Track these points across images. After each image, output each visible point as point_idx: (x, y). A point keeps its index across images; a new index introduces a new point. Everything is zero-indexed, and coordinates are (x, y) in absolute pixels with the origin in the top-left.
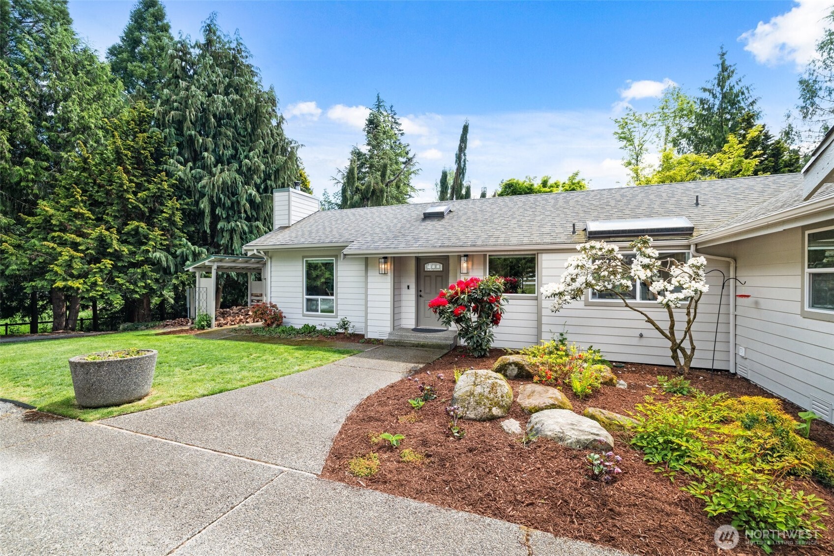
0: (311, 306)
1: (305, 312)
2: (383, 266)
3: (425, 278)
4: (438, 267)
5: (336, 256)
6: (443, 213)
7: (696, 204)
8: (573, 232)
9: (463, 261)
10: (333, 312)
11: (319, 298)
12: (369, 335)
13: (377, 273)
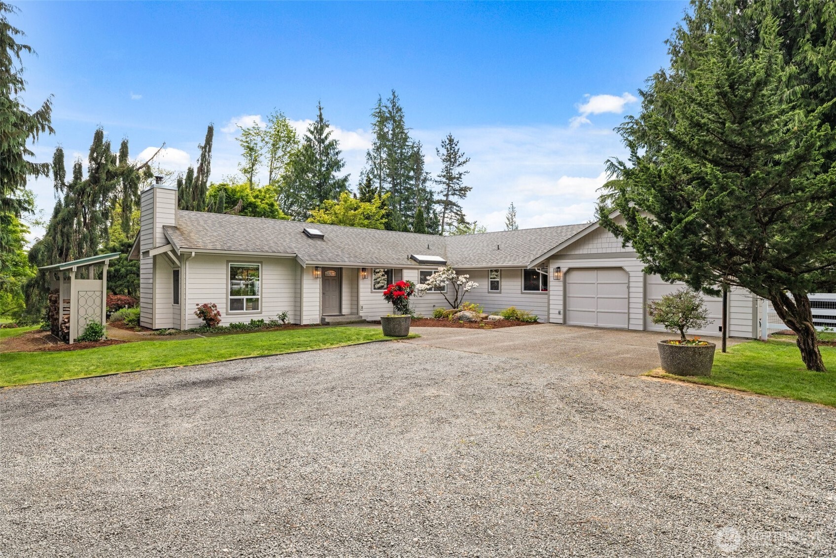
2: (319, 273)
3: (325, 280)
4: (333, 274)
5: (261, 262)
6: (323, 236)
7: (428, 248)
8: (408, 259)
9: (363, 271)
10: (258, 309)
11: (245, 297)
12: (304, 322)
13: (311, 277)
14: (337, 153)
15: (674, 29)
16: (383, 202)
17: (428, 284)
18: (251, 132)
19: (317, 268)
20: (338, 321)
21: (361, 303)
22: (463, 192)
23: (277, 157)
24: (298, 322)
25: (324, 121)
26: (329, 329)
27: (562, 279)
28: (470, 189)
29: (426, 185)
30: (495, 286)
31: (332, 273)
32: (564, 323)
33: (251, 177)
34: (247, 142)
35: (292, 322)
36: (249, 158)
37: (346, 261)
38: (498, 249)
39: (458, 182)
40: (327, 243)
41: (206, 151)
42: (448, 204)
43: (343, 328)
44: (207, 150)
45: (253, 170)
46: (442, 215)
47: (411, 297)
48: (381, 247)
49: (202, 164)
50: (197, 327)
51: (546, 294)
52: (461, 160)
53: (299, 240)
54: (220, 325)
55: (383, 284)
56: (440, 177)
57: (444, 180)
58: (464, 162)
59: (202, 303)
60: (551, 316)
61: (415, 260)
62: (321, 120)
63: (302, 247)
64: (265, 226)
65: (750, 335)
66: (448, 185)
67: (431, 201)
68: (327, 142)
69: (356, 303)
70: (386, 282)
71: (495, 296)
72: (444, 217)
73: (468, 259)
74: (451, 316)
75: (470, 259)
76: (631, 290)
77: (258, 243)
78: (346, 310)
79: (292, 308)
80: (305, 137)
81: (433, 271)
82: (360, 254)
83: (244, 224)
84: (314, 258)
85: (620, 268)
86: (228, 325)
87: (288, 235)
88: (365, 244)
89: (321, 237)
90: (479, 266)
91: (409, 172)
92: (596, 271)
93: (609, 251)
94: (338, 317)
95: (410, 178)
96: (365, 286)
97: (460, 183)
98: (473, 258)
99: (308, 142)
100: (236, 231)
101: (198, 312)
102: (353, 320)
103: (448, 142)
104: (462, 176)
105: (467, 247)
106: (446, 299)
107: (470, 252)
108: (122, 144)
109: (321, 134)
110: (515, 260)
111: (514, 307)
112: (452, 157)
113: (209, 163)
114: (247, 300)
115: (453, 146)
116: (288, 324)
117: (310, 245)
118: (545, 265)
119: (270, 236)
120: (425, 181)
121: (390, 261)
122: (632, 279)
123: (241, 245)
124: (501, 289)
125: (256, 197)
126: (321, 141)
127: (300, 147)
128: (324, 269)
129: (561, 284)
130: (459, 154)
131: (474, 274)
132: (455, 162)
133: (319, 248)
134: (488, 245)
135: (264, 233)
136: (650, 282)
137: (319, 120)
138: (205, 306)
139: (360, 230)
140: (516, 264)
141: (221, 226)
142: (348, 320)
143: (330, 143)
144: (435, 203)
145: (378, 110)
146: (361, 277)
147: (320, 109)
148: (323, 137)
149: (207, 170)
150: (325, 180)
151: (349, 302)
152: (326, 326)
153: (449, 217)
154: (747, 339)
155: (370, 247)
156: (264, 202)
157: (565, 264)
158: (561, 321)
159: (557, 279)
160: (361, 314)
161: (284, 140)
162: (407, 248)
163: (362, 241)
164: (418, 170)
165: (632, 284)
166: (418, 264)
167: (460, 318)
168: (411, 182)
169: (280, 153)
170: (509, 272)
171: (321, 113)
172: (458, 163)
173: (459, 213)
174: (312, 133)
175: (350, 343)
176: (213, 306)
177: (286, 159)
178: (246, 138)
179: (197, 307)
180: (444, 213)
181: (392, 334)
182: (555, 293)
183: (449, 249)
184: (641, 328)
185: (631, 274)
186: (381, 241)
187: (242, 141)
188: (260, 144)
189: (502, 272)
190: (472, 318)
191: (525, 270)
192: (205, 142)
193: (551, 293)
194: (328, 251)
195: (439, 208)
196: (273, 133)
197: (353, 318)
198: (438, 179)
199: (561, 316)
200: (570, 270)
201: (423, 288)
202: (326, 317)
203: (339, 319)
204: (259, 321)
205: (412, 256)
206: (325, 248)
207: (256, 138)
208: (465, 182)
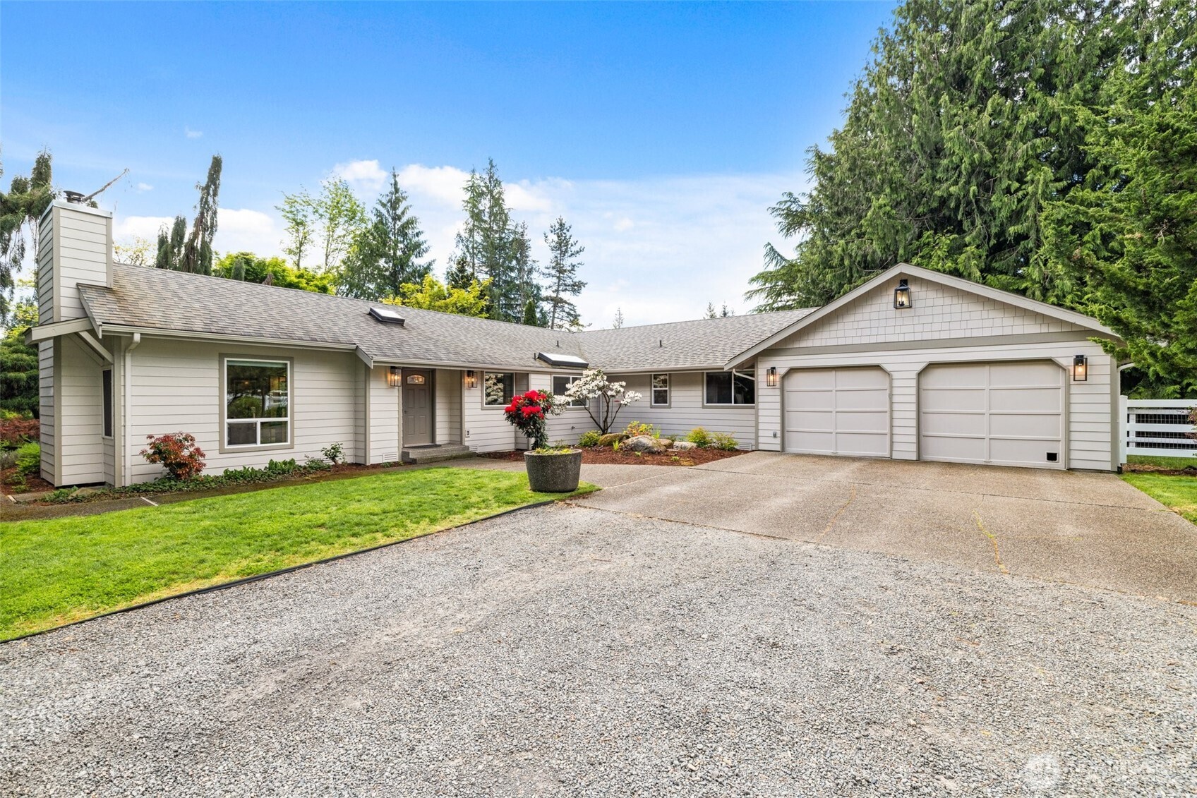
0: (239, 436)
1: (227, 447)
2: (397, 378)
3: (408, 391)
4: (421, 380)
5: (291, 359)
6: (403, 321)
7: (558, 346)
8: (535, 359)
9: (469, 376)
10: (286, 441)
11: (259, 420)
12: (372, 460)
13: (383, 385)
14: (417, 234)
15: (851, 82)
16: (481, 291)
17: (570, 395)
18: (297, 199)
19: (393, 369)
20: (429, 456)
21: (467, 426)
22: (576, 287)
23: (335, 236)
24: (361, 461)
25: (400, 192)
26: (419, 476)
27: (778, 384)
28: (584, 285)
29: (532, 276)
30: (661, 398)
31: (419, 380)
32: (782, 451)
33: (299, 260)
34: (291, 212)
35: (349, 460)
36: (295, 234)
37: (441, 358)
38: (661, 346)
39: (570, 275)
40: (409, 332)
41: (208, 194)
42: (557, 302)
43: (443, 472)
44: (211, 192)
45: (300, 251)
46: (551, 314)
47: (548, 415)
48: (494, 341)
49: (202, 214)
50: (150, 480)
51: (753, 408)
52: (574, 249)
53: (362, 324)
54: (204, 473)
55: (495, 397)
56: (548, 268)
57: (553, 272)
58: (578, 252)
59: (159, 433)
60: (761, 440)
61: (545, 361)
62: (397, 190)
63: (367, 335)
64: (302, 301)
65: (1108, 467)
66: (559, 278)
67: (538, 298)
68: (404, 219)
69: (458, 425)
70: (502, 394)
71: (661, 412)
72: (554, 317)
73: (618, 360)
74: (617, 443)
75: (622, 360)
76: (895, 399)
77: (283, 325)
78: (442, 436)
79: (350, 437)
80: (374, 211)
81: (571, 377)
82: (464, 349)
83: (261, 296)
84: (388, 353)
85: (877, 367)
86: (220, 473)
87: (342, 317)
88: (469, 336)
89: (399, 323)
90: (639, 368)
91: (510, 262)
92: (834, 373)
93: (856, 341)
94: (431, 450)
95: (512, 269)
96: (473, 400)
97: (573, 276)
98: (626, 359)
99: (378, 216)
100: (243, 304)
101: (151, 451)
102: (454, 453)
103: (558, 226)
104: (576, 268)
105: (612, 345)
106: (592, 417)
107: (618, 351)
108: (38, 162)
109: (395, 208)
110: (693, 359)
111: (701, 427)
112: (562, 246)
113: (215, 213)
114: (262, 424)
115: (565, 231)
116: (343, 464)
117: (380, 333)
118: (751, 364)
119: (309, 316)
120: (530, 271)
121: (510, 360)
122: (896, 383)
123: (248, 326)
124: (670, 402)
125: (301, 276)
126: (396, 218)
127: (370, 226)
128: (407, 371)
129: (778, 392)
130: (571, 241)
131: (633, 380)
132: (566, 251)
133: (396, 337)
134: (642, 342)
135: (298, 311)
136: (925, 387)
137: (393, 190)
138: (166, 439)
139: (459, 318)
140: (697, 364)
141: (213, 295)
142: (447, 455)
143: (408, 221)
144: (543, 300)
145: (470, 184)
146: (466, 385)
147: (395, 176)
148: (399, 212)
149: (212, 223)
150: (402, 266)
151: (446, 425)
152: (411, 467)
153: (560, 317)
154: (1101, 471)
155: (478, 341)
156: (312, 283)
157: (783, 363)
158: (778, 448)
159: (771, 385)
160: (467, 444)
161: (346, 216)
162: (529, 344)
163: (464, 332)
164: (522, 261)
165: (895, 391)
166: (550, 366)
167: (634, 448)
168: (513, 275)
169: (340, 231)
170: (684, 378)
171: (396, 181)
172: (570, 254)
173: (572, 312)
174: (384, 205)
175: (471, 514)
176: (186, 439)
177: (349, 239)
178: (291, 207)
179: (149, 441)
180: (554, 312)
181: (550, 487)
182: (766, 406)
183: (586, 348)
184: (914, 457)
185: (895, 375)
186: (492, 333)
187: (284, 210)
188: (311, 217)
189: (673, 378)
190: (653, 447)
191: (707, 373)
192: (207, 180)
193: (761, 406)
194: (411, 343)
195: (547, 306)
196: (329, 203)
197: (454, 450)
198: (547, 271)
199: (778, 441)
200: (792, 371)
201: (562, 402)
202: (411, 451)
203: (432, 453)
204: (285, 463)
205: (540, 354)
206: (406, 338)
207: (305, 208)
208: (579, 276)
